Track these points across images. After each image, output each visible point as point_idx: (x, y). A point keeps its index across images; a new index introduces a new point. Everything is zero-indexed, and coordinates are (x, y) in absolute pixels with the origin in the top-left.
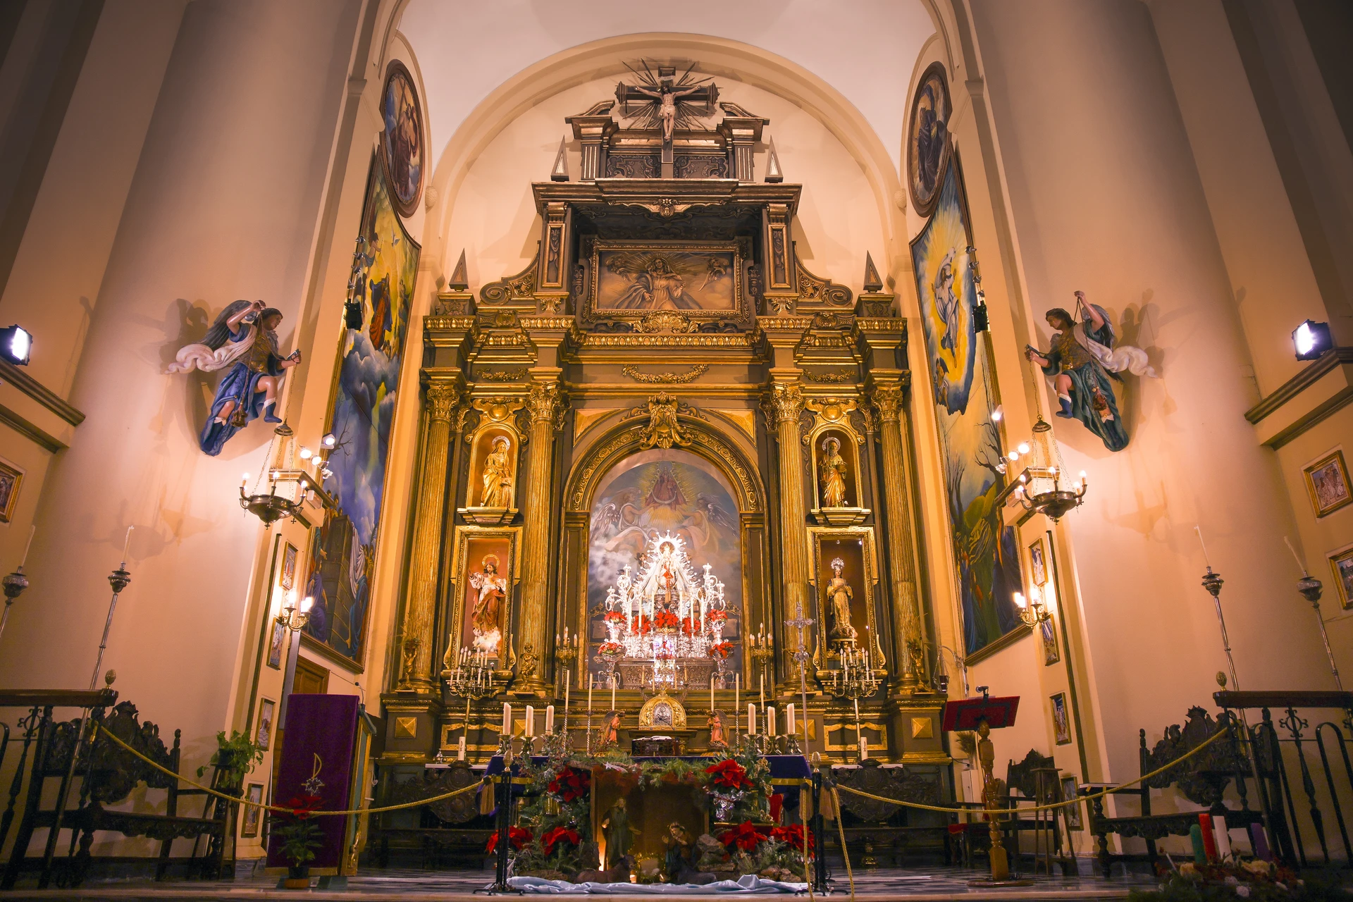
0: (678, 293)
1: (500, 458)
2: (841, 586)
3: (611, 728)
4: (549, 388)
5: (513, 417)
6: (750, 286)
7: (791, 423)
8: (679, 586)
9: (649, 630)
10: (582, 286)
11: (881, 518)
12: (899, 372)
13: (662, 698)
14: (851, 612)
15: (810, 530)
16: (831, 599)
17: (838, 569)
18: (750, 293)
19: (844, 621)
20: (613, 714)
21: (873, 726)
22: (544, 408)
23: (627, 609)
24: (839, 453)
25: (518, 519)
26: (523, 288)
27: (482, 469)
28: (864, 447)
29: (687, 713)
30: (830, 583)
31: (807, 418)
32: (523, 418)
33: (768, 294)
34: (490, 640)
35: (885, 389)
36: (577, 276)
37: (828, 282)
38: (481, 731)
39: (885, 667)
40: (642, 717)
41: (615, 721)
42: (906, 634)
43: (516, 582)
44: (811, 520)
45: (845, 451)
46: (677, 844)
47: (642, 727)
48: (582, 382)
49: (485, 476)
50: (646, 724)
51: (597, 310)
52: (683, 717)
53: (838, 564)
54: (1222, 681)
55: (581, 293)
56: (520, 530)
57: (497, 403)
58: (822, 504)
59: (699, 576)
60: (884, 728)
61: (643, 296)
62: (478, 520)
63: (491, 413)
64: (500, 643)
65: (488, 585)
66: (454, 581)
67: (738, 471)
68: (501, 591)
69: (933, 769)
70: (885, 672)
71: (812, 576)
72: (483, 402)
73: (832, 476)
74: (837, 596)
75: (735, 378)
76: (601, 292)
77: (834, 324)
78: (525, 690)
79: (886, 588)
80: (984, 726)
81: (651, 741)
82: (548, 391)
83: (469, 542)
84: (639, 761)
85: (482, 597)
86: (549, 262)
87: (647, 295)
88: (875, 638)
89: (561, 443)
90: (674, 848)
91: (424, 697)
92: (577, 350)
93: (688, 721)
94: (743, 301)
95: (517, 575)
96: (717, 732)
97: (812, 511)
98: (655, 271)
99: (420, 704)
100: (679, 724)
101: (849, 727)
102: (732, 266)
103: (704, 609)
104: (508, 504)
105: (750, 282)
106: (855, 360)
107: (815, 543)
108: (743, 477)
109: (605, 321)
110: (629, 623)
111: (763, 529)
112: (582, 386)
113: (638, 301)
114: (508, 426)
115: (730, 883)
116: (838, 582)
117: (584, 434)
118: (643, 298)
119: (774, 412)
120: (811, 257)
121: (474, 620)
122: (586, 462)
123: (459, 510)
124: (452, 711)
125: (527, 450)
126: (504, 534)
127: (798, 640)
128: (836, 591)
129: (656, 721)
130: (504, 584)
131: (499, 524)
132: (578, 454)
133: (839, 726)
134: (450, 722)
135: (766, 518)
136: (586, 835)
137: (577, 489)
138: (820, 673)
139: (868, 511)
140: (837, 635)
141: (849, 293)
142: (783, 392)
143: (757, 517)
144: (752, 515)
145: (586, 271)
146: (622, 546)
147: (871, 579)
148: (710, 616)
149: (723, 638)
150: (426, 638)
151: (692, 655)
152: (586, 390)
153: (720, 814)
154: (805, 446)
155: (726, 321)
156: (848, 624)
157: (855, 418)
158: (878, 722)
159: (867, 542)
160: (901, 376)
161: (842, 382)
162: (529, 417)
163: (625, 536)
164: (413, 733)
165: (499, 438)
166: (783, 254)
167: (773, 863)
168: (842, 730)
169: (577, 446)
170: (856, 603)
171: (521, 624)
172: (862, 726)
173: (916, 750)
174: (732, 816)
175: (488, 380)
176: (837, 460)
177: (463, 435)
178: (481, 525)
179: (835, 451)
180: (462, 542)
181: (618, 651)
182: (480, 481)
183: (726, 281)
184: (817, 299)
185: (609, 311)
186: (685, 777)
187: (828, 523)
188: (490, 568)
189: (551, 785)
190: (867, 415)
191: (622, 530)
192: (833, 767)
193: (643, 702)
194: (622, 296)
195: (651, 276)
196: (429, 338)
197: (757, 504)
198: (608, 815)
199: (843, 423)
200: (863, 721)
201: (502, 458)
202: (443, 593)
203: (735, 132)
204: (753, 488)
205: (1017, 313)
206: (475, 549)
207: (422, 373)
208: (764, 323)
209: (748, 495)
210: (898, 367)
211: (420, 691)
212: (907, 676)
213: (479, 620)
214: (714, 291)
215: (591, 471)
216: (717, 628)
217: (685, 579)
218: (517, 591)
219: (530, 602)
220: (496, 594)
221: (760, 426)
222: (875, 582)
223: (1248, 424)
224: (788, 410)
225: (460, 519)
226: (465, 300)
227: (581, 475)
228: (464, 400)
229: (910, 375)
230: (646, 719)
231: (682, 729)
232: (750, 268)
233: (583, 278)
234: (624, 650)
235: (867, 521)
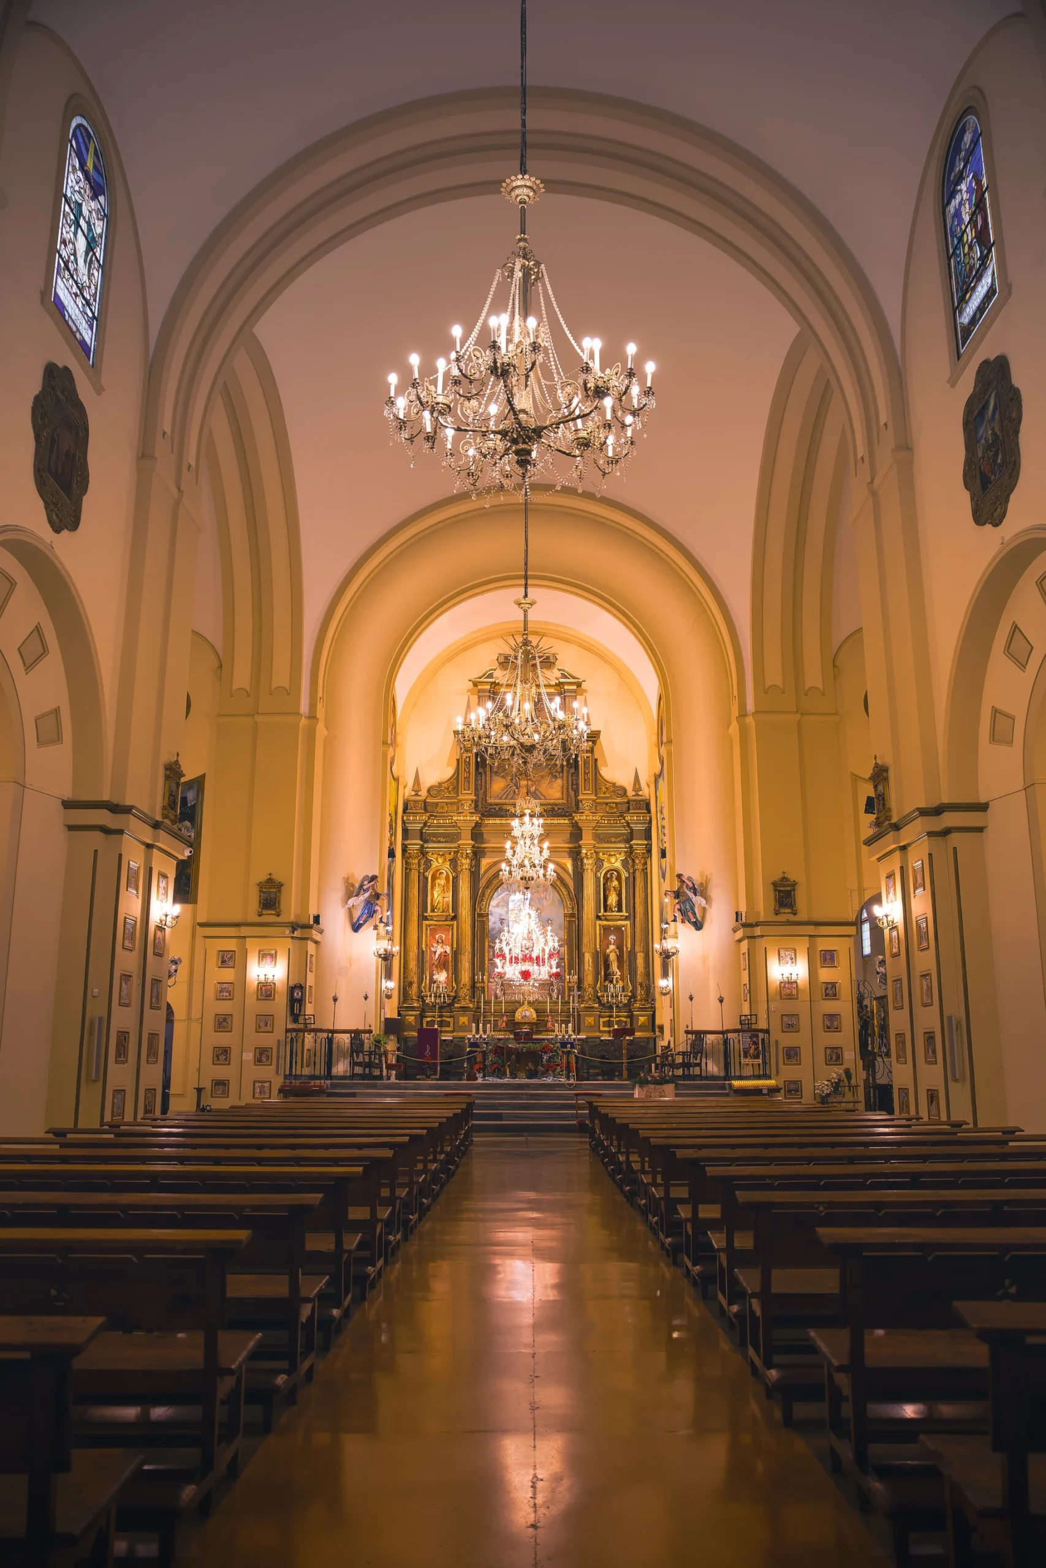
0: (533, 789)
1: (441, 881)
2: (614, 950)
3: (503, 1021)
4: (468, 852)
5: (448, 863)
6: (572, 785)
7: (589, 871)
8: (534, 937)
9: (518, 963)
10: (481, 785)
11: (632, 917)
12: (646, 842)
13: (526, 1006)
14: (618, 962)
15: (598, 922)
16: (608, 956)
17: (613, 941)
18: (572, 788)
19: (614, 967)
20: (504, 1015)
21: (624, 1019)
22: (465, 863)
23: (506, 950)
24: (616, 879)
25: (454, 918)
26: (450, 789)
27: (432, 888)
28: (627, 878)
29: (537, 1012)
30: (608, 947)
31: (599, 863)
32: (454, 863)
33: (581, 797)
34: (442, 977)
35: (638, 852)
36: (478, 778)
37: (614, 784)
38: (442, 1021)
39: (631, 991)
40: (516, 1016)
41: (505, 1018)
42: (639, 979)
43: (454, 949)
44: (598, 918)
45: (619, 878)
46: (531, 1069)
47: (516, 1020)
48: (483, 843)
49: (435, 892)
50: (518, 1019)
51: (490, 801)
52: (535, 1016)
53: (612, 938)
54: (687, 1027)
55: (481, 789)
56: (455, 922)
57: (439, 854)
58: (605, 911)
59: (544, 933)
60: (629, 1020)
61: (514, 791)
62: (435, 919)
63: (437, 859)
64: (447, 978)
65: (440, 950)
66: (424, 949)
67: (563, 890)
68: (446, 952)
69: (646, 1040)
70: (630, 994)
71: (598, 946)
72: (432, 854)
73: (611, 893)
74: (611, 954)
75: (563, 840)
76: (492, 789)
77: (615, 810)
78: (464, 1004)
79: (632, 955)
80: (624, 1036)
81: (521, 1032)
82: (467, 853)
83: (430, 929)
84: (519, 1044)
85: (437, 956)
86: (465, 778)
87: (516, 790)
88: (627, 977)
89: (475, 875)
90: (530, 1070)
91: (417, 1007)
92: (480, 826)
93: (537, 1016)
94: (568, 795)
95: (455, 946)
96: (550, 1023)
97: (599, 914)
98: (520, 775)
99: (416, 1011)
100: (534, 1019)
101: (612, 1019)
102: (563, 772)
103: (547, 952)
104: (448, 910)
105: (572, 783)
106: (626, 830)
107: (600, 929)
108: (565, 893)
109: (494, 807)
110: (508, 959)
111: (575, 921)
112: (484, 846)
113: (512, 793)
114: (446, 868)
115: (545, 1079)
116: (612, 947)
117: (485, 873)
118: (515, 792)
119: (582, 864)
120: (606, 765)
121: (434, 966)
122: (487, 886)
123: (425, 914)
124: (428, 1012)
125: (457, 881)
126: (447, 925)
127: (589, 979)
128: (611, 952)
129: (522, 1018)
130: (448, 949)
131: (446, 920)
132: (483, 883)
133: (608, 1019)
134: (427, 1017)
135: (577, 916)
136: (503, 1066)
137: (482, 900)
138: (599, 994)
139: (627, 914)
140: (610, 974)
141: (625, 790)
142: (586, 854)
143: (572, 915)
144: (571, 914)
145: (483, 776)
146: (501, 904)
147: (627, 948)
148: (551, 956)
149: (557, 968)
150: (415, 979)
151: (541, 977)
152: (485, 848)
153: (544, 1060)
154: (597, 879)
155: (559, 807)
156: (616, 969)
157: (624, 863)
158: (627, 1017)
159: (626, 929)
160: (647, 845)
161: (620, 842)
162: (456, 862)
163: (503, 898)
164: (413, 1024)
165: (440, 871)
166: (589, 772)
167: (559, 1074)
168: (609, 1020)
169: (482, 878)
170: (620, 958)
171: (460, 972)
172: (617, 1019)
173: (639, 1031)
174: (549, 1061)
175: (434, 842)
176: (615, 883)
177: (424, 872)
178: (435, 921)
179: (614, 879)
180: (427, 929)
181: (501, 976)
182: (432, 894)
183: (559, 781)
184: (607, 795)
185: (497, 801)
186: (533, 1049)
187: (606, 920)
188: (440, 941)
189: (490, 1051)
190: (630, 861)
191: (501, 894)
192: (602, 1038)
193: (517, 1009)
194: (503, 790)
195: (519, 778)
196: (405, 825)
197: (573, 908)
198: (510, 1060)
199: (618, 865)
200: (618, 1016)
201: (442, 882)
202: (421, 955)
203: (566, 687)
204: (571, 899)
205: (672, 864)
206: (434, 932)
207: (403, 844)
208: (577, 817)
209: (568, 903)
210: (646, 839)
211: (415, 1005)
212: (639, 997)
213: (436, 967)
214: (552, 788)
215: (489, 891)
216: (554, 962)
217: (537, 933)
218: (456, 954)
219: (464, 962)
220: (443, 954)
221: (575, 866)
222: (629, 949)
223: (733, 932)
224: (588, 863)
225: (426, 918)
226: (421, 801)
227: (484, 892)
228: (423, 852)
229: (651, 844)
230: (518, 1016)
231: (535, 1021)
232: (572, 773)
233: (481, 780)
234: (505, 974)
235: (627, 918)
